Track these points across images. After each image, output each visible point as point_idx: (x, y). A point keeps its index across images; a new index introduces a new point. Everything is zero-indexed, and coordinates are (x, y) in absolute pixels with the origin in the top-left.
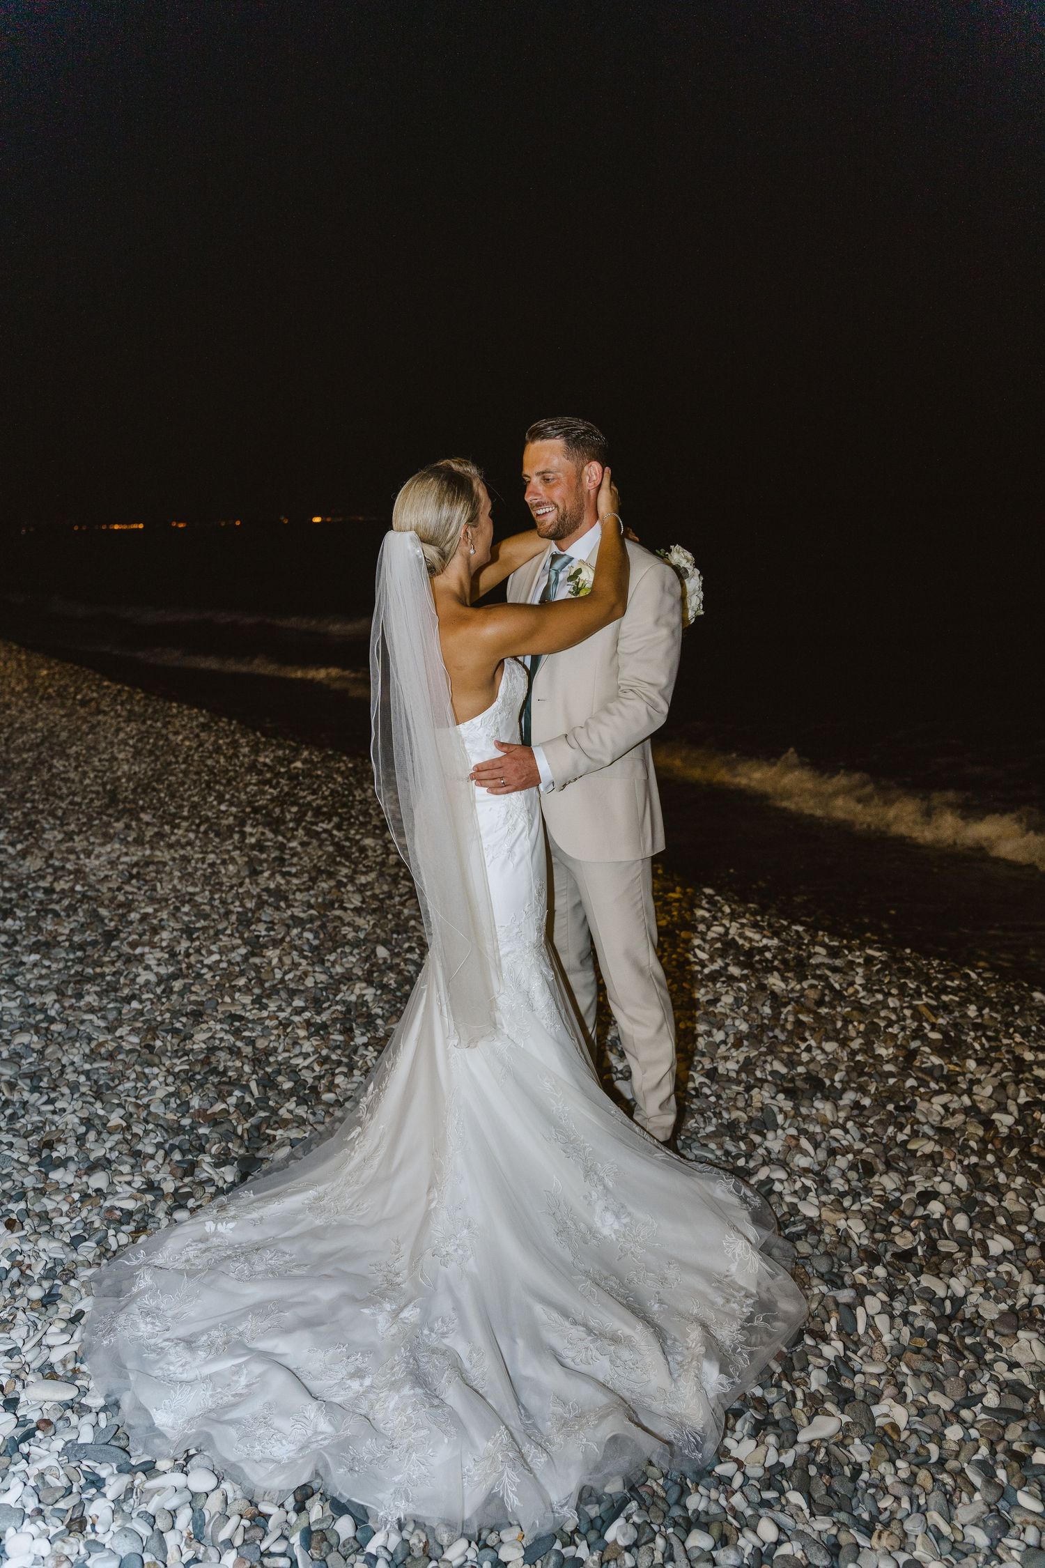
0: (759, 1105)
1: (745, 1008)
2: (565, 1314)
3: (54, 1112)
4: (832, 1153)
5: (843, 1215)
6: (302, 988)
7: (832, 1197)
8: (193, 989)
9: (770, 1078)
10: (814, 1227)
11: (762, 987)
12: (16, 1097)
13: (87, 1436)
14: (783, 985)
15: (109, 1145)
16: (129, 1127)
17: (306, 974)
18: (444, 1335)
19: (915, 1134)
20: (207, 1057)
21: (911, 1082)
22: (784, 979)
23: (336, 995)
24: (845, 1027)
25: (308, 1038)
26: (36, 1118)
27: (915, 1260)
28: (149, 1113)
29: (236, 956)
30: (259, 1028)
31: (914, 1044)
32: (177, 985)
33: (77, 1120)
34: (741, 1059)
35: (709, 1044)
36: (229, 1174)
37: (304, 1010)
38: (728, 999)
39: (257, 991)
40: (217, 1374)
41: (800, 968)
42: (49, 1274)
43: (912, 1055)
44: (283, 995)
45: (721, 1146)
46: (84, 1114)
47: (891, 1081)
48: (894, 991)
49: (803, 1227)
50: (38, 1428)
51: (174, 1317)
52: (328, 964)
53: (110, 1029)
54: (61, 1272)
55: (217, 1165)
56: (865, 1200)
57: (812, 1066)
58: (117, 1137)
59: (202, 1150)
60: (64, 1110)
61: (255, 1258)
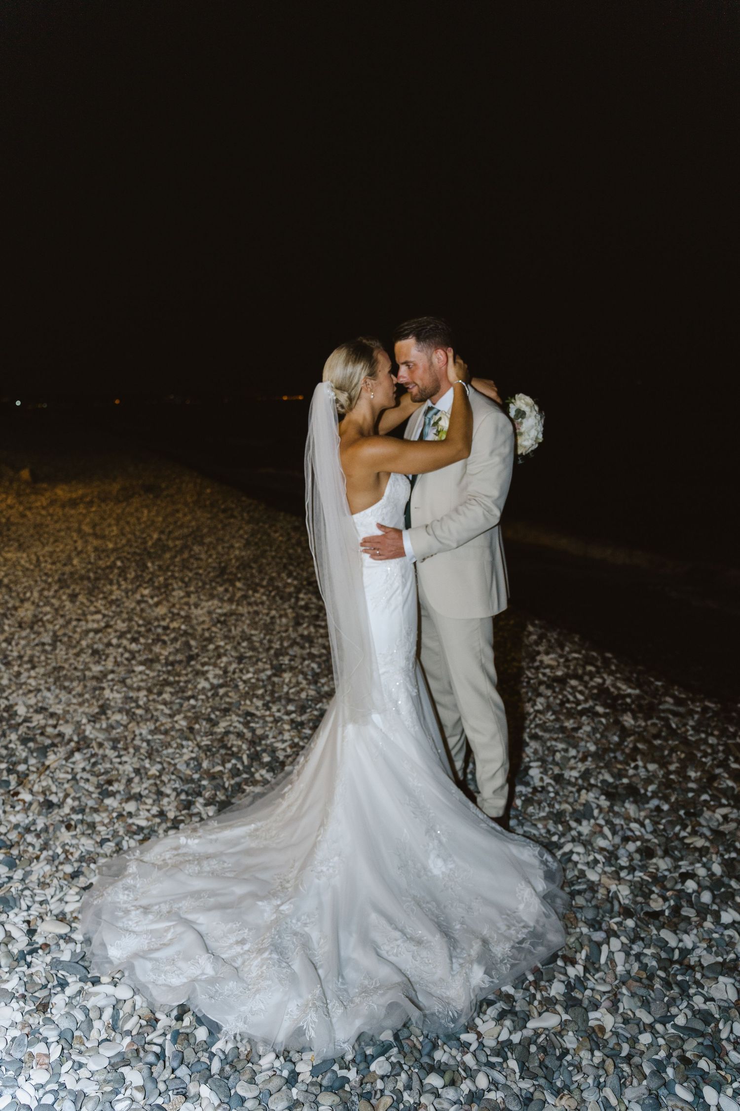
0: (584, 802)
1: (598, 736)
2: (390, 920)
3: (120, 763)
4: (626, 839)
5: (617, 882)
6: (296, 698)
7: (613, 869)
8: (230, 694)
9: (599, 785)
10: (592, 887)
11: (617, 722)
12: (101, 752)
13: (66, 957)
14: (632, 722)
15: (144, 786)
16: (160, 776)
17: (302, 690)
18: (305, 925)
19: (694, 833)
20: (222, 737)
21: (705, 797)
22: (635, 718)
23: (316, 704)
24: (670, 755)
25: (289, 731)
26: (108, 766)
27: (661, 919)
28: (176, 769)
29: (263, 676)
30: (261, 722)
31: (718, 771)
32: (221, 691)
33: (131, 769)
34: (583, 769)
35: (563, 758)
36: (211, 811)
37: (293, 712)
38: (587, 728)
39: (268, 698)
40: (156, 930)
41: (649, 711)
42: (81, 859)
43: (713, 778)
44: (283, 702)
45: (545, 827)
46: (137, 766)
47: (690, 795)
48: (716, 733)
49: (584, 887)
50: (41, 948)
51: (143, 893)
52: (319, 685)
53: (171, 716)
54: (88, 858)
55: (206, 805)
56: (638, 874)
57: (634, 779)
58: (151, 781)
59: (199, 794)
60: (126, 762)
61: (205, 863)
